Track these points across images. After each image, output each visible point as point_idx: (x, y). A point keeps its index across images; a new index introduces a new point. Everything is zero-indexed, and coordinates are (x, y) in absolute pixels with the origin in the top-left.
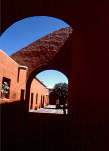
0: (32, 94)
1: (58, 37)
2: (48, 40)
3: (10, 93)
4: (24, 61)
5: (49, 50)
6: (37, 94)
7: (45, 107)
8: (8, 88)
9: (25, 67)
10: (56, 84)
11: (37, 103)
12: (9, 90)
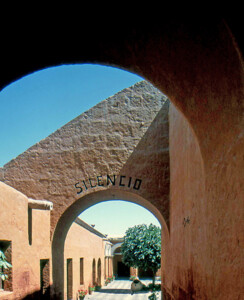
0: (69, 261)
1: (132, 108)
2: (103, 120)
3: (13, 276)
4: (41, 181)
5: (106, 148)
6: (82, 259)
7: (103, 287)
8: (6, 265)
9: (45, 202)
10: (130, 230)
11: (82, 283)
12: (11, 269)
